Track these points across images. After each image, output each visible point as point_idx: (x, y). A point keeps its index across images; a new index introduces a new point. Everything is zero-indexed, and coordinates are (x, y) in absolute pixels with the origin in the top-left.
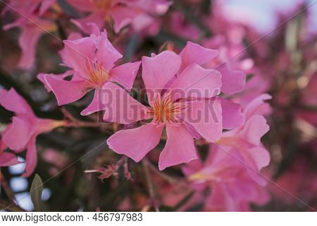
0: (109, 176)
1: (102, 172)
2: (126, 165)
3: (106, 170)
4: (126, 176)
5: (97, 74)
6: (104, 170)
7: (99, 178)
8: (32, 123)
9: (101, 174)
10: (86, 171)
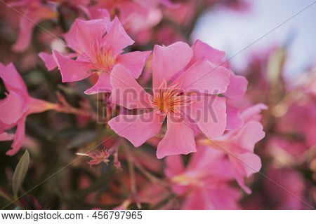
0: (99, 162)
1: (93, 157)
2: (116, 155)
3: (97, 156)
4: (115, 165)
5: (103, 58)
6: (94, 155)
7: (89, 163)
8: (26, 101)
9: (91, 159)
10: (78, 154)
